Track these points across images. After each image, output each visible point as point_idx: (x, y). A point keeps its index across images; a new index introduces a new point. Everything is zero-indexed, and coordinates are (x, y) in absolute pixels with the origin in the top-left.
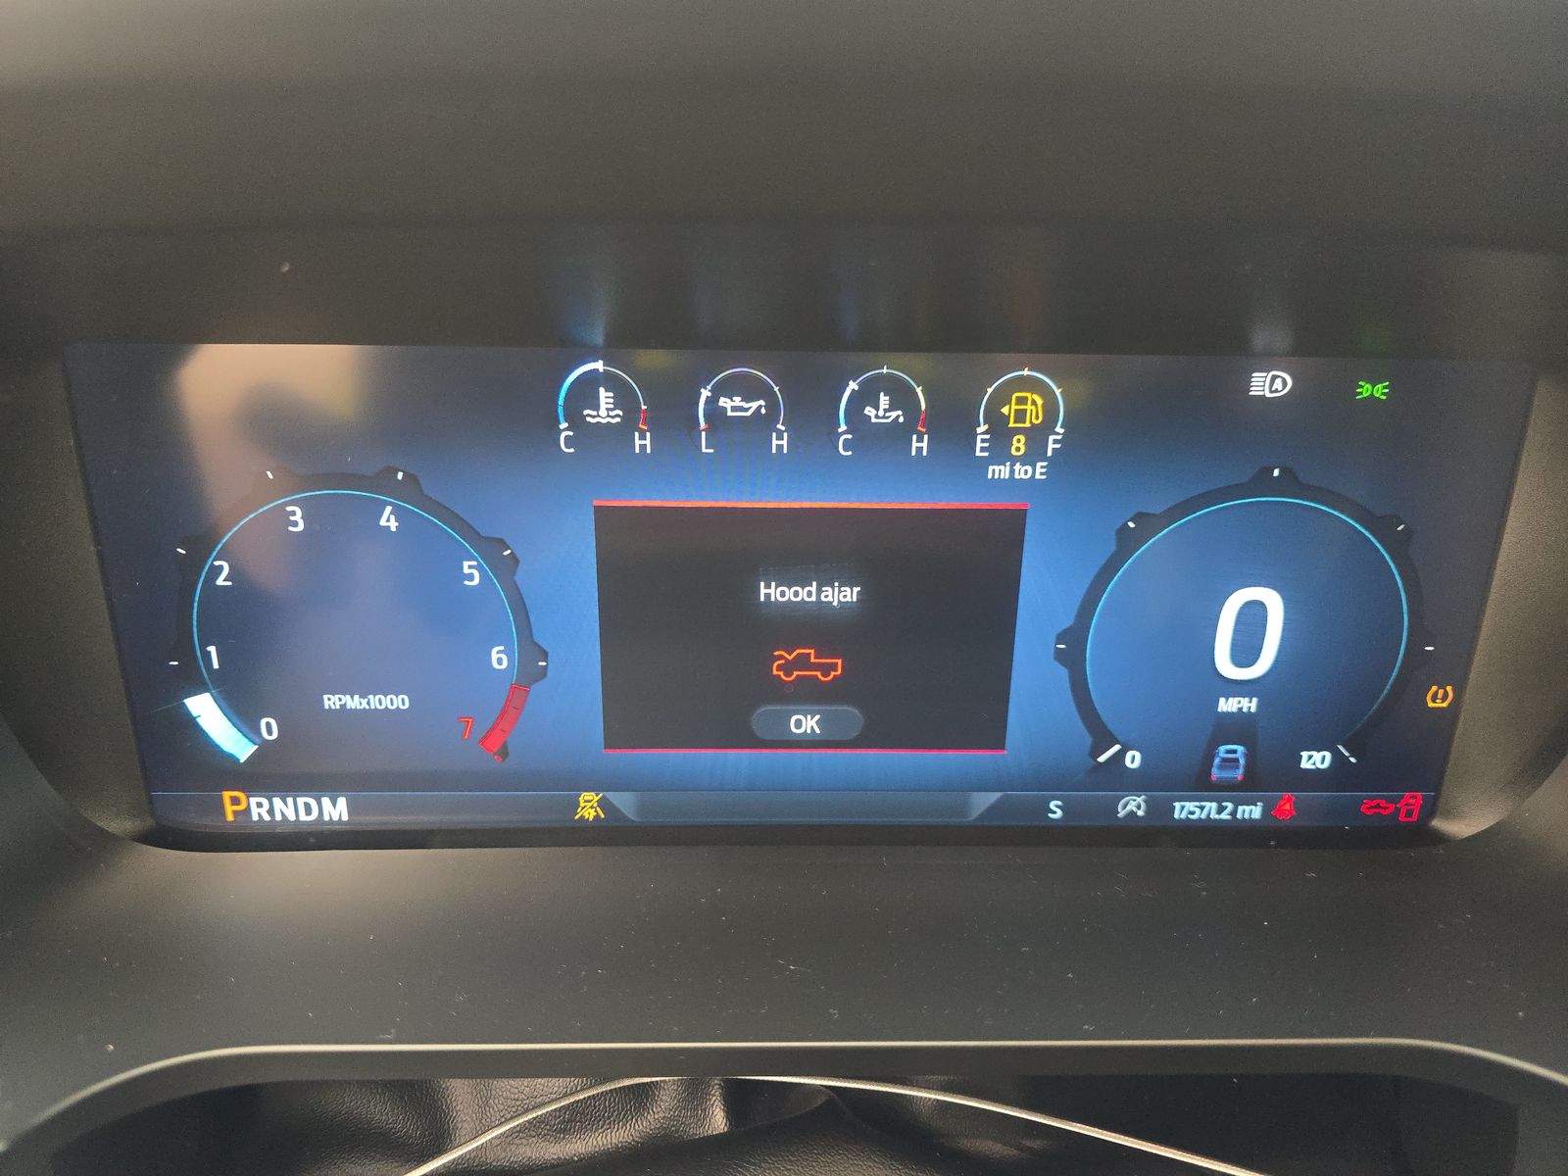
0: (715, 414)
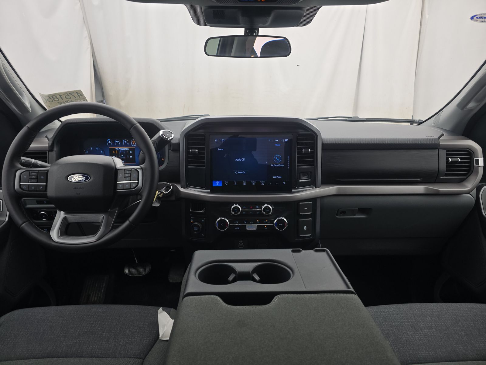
0: (116, 142)
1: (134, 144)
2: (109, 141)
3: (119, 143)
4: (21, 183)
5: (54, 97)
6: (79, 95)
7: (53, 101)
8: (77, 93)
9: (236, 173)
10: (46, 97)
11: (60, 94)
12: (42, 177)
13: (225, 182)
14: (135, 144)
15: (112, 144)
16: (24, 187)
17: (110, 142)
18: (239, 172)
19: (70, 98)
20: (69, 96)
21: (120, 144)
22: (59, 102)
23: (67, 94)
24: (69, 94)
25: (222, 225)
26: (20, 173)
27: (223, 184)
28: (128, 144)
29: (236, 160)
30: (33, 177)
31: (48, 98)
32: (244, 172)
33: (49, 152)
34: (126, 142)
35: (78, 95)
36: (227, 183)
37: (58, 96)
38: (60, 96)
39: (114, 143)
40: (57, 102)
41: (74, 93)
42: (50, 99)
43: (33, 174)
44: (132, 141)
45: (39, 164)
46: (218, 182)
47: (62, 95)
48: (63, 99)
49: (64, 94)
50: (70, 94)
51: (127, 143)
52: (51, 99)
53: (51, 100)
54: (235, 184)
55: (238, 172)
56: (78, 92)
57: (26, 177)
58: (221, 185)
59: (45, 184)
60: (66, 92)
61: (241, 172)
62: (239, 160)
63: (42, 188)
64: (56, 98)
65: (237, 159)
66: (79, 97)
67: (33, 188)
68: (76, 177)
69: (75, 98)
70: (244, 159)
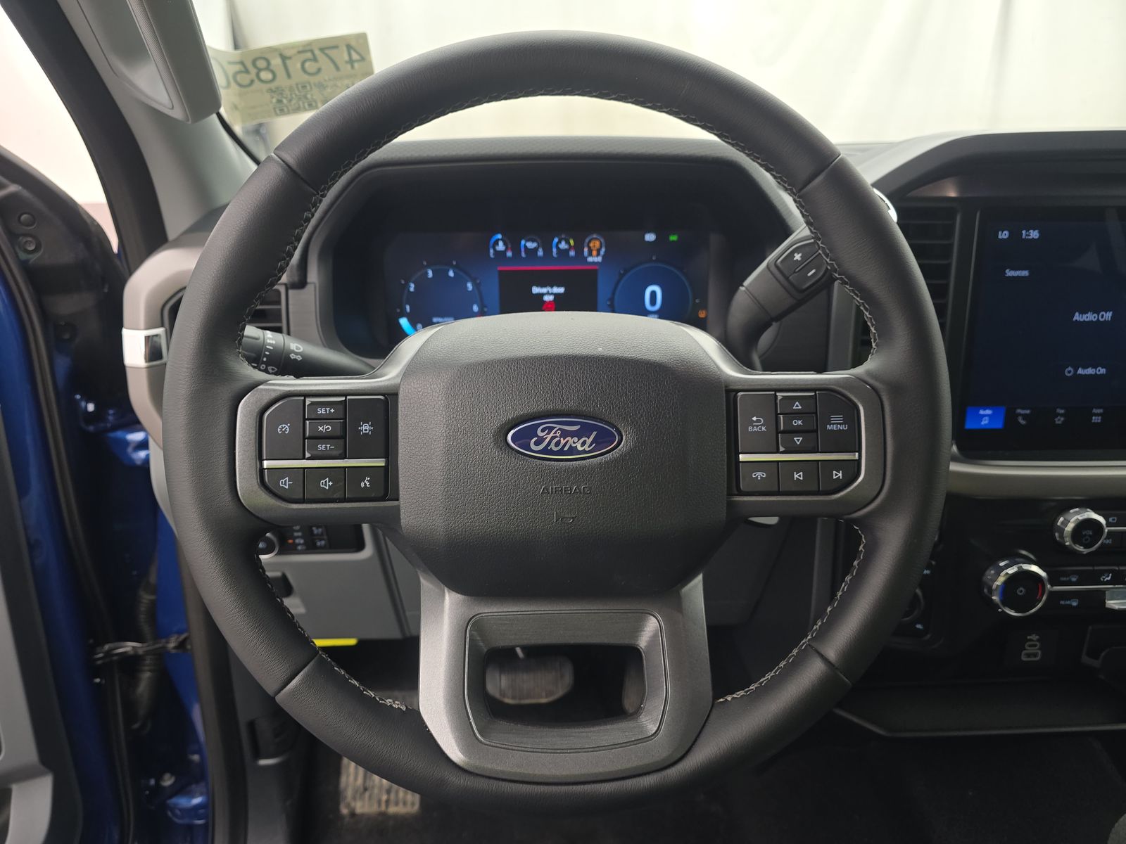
0: (525, 247)
1: (594, 253)
2: (496, 243)
3: (536, 250)
4: (266, 464)
5: (262, 64)
6: (355, 56)
7: (252, 82)
8: (349, 47)
9: (1069, 372)
10: (230, 63)
11: (287, 53)
12: (366, 428)
13: (1019, 411)
14: (598, 254)
15: (509, 254)
16: (285, 483)
17: (501, 247)
18: (1080, 371)
19: (319, 70)
20: (315, 59)
21: (540, 253)
22: (273, 86)
23: (312, 51)
24: (317, 52)
25: (1021, 591)
26: (256, 410)
27: (1010, 418)
28: (572, 253)
29: (1077, 317)
30: (324, 428)
31: (238, 67)
32: (1102, 371)
33: (291, 292)
34: (563, 245)
35: (350, 55)
36: (1025, 417)
37: (276, 62)
38: (284, 58)
39: (516, 250)
40: (268, 86)
41: (336, 47)
42: (244, 75)
43: (321, 411)
44: (590, 242)
45: (296, 354)
46: (988, 412)
47: (290, 58)
48: (289, 76)
49: (299, 52)
50: (322, 50)
51: (567, 251)
52: (247, 71)
53: (245, 79)
54: (1059, 421)
55: (1076, 370)
56: (353, 43)
57: (286, 427)
58: (999, 425)
59: (380, 462)
60: (310, 43)
61: (1090, 371)
62: (1090, 317)
63: (366, 483)
64: (268, 68)
65: (1083, 312)
66: (353, 67)
67: (326, 484)
68: (551, 429)
69: (337, 68)
70: (1108, 316)
